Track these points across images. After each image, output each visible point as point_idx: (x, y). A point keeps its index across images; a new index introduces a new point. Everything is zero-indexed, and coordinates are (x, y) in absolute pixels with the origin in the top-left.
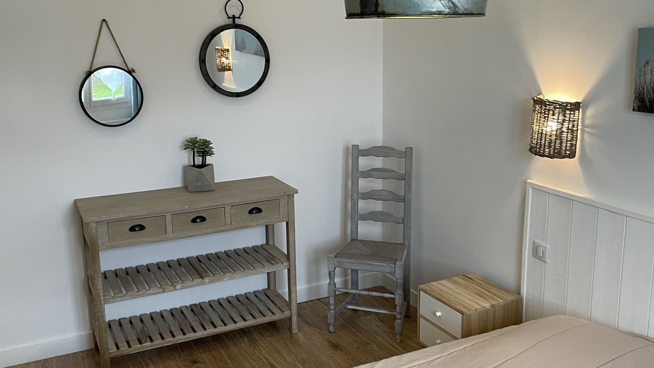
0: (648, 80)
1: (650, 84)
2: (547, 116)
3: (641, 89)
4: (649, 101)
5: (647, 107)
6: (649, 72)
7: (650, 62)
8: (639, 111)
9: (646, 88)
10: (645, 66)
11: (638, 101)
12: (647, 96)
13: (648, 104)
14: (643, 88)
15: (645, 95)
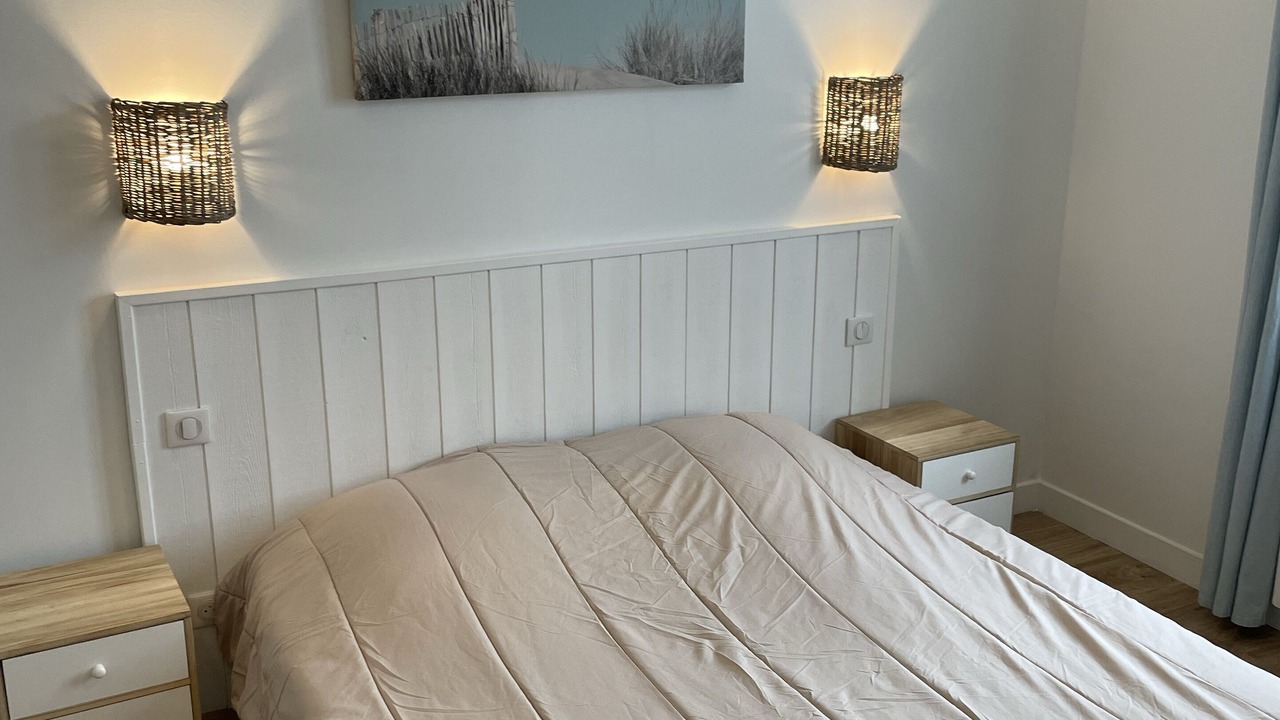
0: (382, 44)
1: (387, 49)
2: (198, 136)
3: (371, 61)
4: (389, 80)
5: (386, 90)
6: (382, 29)
7: (382, 14)
8: (372, 98)
9: (379, 56)
10: (374, 21)
11: (368, 82)
12: (384, 70)
13: (388, 85)
14: (376, 59)
15: (381, 69)
